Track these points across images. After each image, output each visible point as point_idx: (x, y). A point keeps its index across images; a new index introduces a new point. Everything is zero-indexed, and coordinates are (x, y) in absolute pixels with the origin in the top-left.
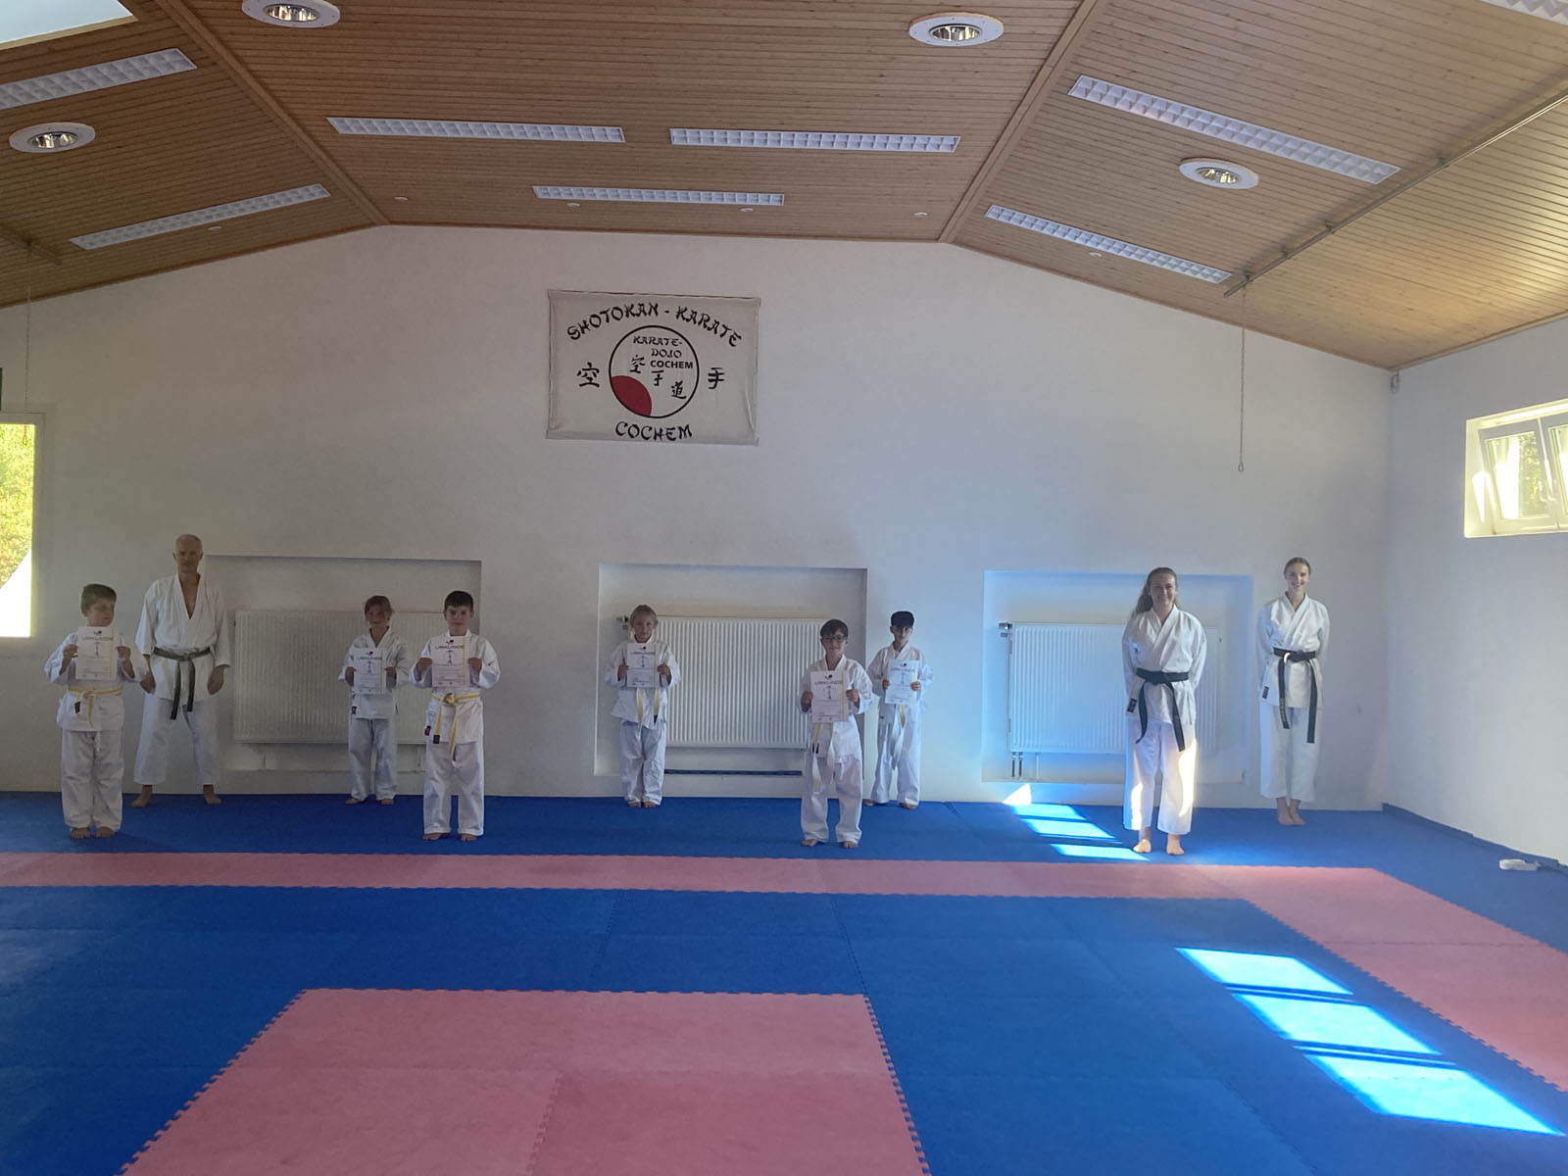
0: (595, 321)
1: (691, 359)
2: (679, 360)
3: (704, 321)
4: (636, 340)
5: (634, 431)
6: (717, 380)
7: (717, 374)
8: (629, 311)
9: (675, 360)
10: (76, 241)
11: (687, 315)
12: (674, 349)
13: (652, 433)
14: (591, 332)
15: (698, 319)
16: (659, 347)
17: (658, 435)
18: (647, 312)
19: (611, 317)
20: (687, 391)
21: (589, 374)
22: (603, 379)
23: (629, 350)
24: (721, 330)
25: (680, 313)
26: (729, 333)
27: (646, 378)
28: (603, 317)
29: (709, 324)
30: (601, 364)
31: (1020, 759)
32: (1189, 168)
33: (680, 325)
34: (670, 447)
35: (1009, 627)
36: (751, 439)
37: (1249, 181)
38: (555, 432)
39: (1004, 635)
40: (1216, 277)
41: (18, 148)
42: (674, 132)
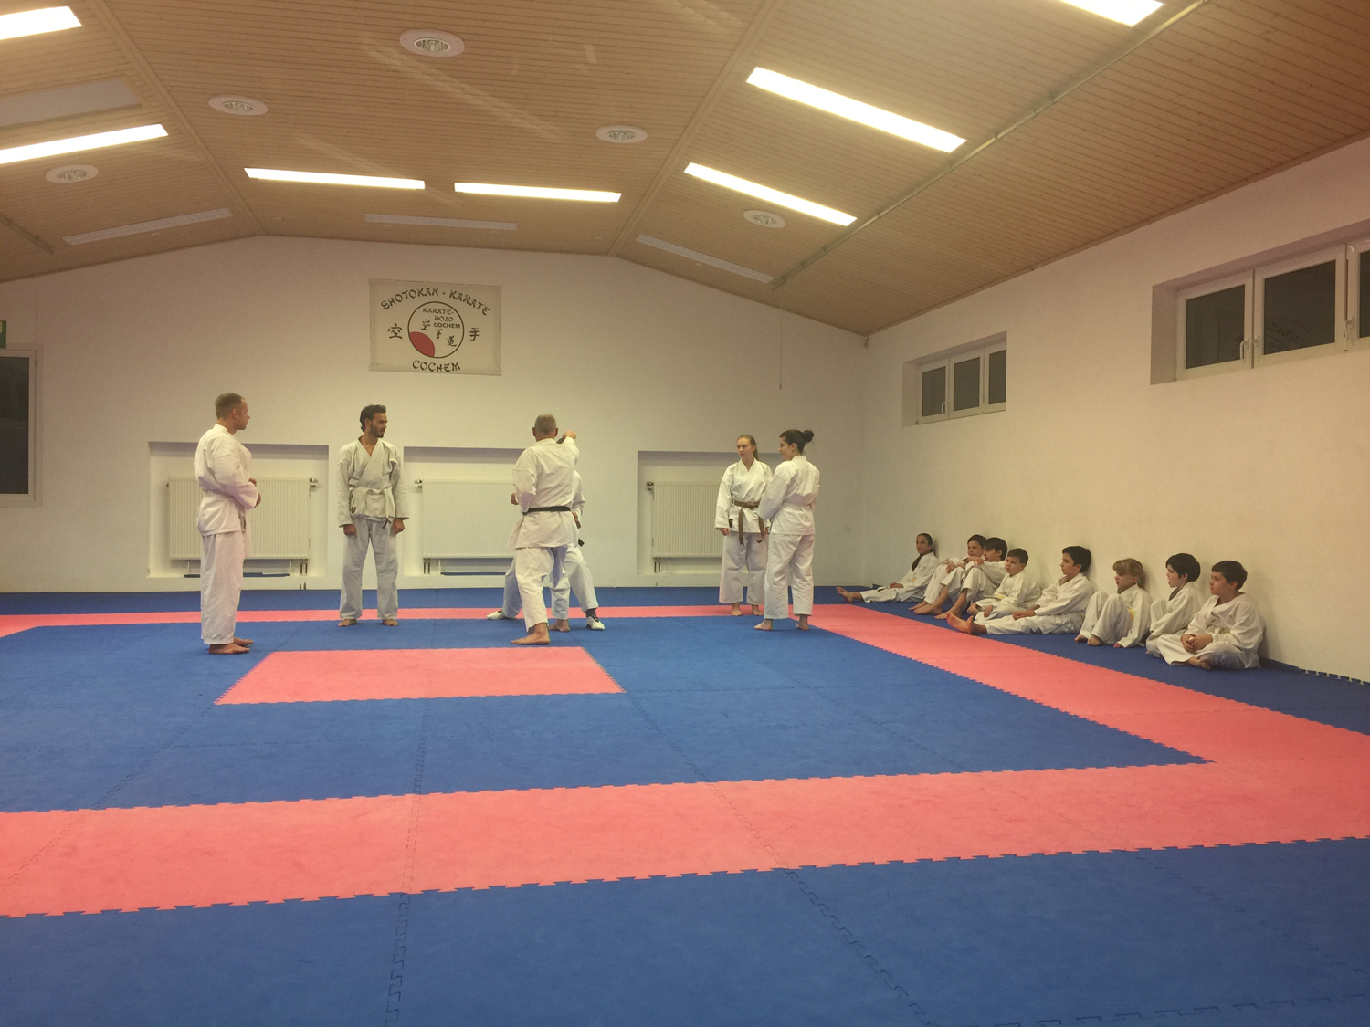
0: (399, 298)
1: (459, 322)
2: (451, 323)
3: (467, 300)
4: (424, 310)
5: (424, 366)
6: (475, 336)
7: (475, 332)
8: (420, 292)
9: (449, 323)
10: (66, 239)
11: (456, 296)
12: (449, 316)
13: (436, 367)
14: (396, 306)
15: (463, 298)
16: (439, 315)
17: (439, 368)
18: (431, 291)
19: (409, 296)
20: (457, 342)
21: (395, 332)
22: (404, 334)
23: (421, 317)
24: (477, 305)
25: (452, 295)
26: (483, 307)
27: (431, 333)
28: (404, 296)
29: (470, 302)
30: (403, 324)
31: (658, 562)
32: (749, 216)
33: (452, 302)
34: (448, 375)
35: (652, 484)
36: (497, 372)
37: (781, 224)
38: (375, 366)
39: (649, 490)
40: (767, 279)
41: (49, 180)
42: (456, 184)
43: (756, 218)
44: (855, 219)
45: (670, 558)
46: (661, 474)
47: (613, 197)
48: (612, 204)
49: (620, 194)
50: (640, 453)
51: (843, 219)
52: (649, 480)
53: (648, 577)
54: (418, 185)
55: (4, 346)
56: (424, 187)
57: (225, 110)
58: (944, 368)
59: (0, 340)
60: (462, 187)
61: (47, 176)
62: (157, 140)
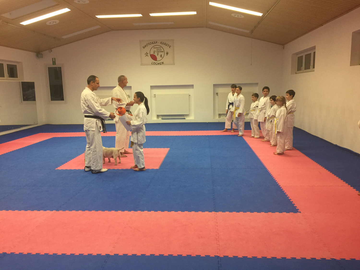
1: (163, 51)
2: (161, 51)
3: (165, 44)
4: (154, 48)
5: (154, 63)
6: (167, 54)
8: (152, 43)
9: (160, 51)
10: (63, 37)
11: (162, 43)
12: (160, 49)
14: (146, 47)
16: (158, 49)
17: (158, 64)
18: (155, 43)
19: (150, 44)
20: (163, 56)
21: (147, 54)
22: (149, 55)
23: (153, 50)
24: (168, 45)
27: (156, 54)
28: (148, 44)
29: (166, 44)
30: (148, 52)
31: (220, 115)
32: (233, 15)
33: (161, 45)
34: (160, 66)
35: (218, 93)
36: (174, 64)
37: (243, 17)
38: (142, 64)
39: (217, 95)
40: (248, 32)
41: (48, 24)
42: (150, 14)
43: (235, 15)
44: (262, 14)
45: (223, 114)
46: (220, 90)
47: (195, 13)
48: (195, 15)
50: (214, 85)
51: (260, 14)
53: (217, 119)
54: (140, 15)
55: (55, 64)
56: (142, 16)
57: (79, 3)
58: (303, 56)
59: (54, 63)
60: (152, 15)
61: (47, 24)
62: (69, 12)
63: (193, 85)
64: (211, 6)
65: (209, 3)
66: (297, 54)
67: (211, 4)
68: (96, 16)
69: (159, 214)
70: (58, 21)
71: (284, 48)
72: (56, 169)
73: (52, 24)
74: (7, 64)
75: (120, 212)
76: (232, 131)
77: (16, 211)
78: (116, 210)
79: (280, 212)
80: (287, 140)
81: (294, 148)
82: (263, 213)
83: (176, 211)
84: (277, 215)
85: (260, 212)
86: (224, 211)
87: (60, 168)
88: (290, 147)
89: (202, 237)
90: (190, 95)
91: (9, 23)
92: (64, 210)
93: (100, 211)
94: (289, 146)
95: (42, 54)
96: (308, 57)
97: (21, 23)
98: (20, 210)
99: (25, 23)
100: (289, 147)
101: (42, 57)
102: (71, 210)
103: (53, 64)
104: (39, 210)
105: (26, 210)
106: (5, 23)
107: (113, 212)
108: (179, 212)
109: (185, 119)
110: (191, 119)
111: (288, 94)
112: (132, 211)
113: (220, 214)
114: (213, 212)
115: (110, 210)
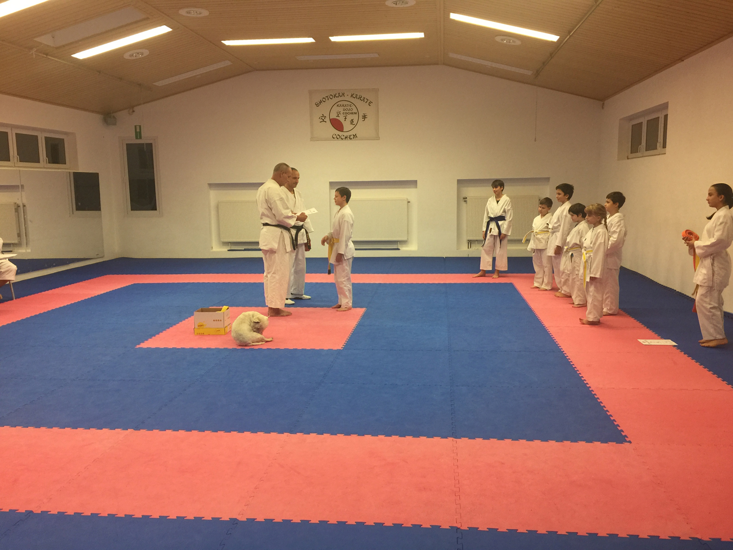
0: (324, 100)
1: (356, 111)
2: (352, 112)
3: (360, 98)
4: (338, 106)
5: (338, 137)
6: (365, 118)
7: (365, 116)
8: (335, 96)
9: (351, 112)
10: (154, 84)
11: (354, 96)
12: (350, 108)
13: (344, 137)
14: (323, 104)
15: (358, 97)
17: (346, 138)
18: (341, 95)
19: (329, 98)
20: (355, 122)
21: (323, 119)
22: (327, 120)
23: (336, 109)
24: (366, 100)
25: (352, 96)
26: (369, 101)
27: (341, 119)
28: (327, 98)
29: (362, 99)
30: (327, 115)
31: (470, 242)
32: (498, 39)
33: (352, 100)
34: (350, 142)
35: (466, 198)
36: (377, 138)
37: (518, 43)
38: (313, 139)
39: (465, 201)
40: (529, 73)
41: (126, 58)
42: (330, 38)
43: (502, 40)
44: (559, 37)
45: (477, 240)
46: (471, 192)
47: (420, 35)
48: (421, 39)
49: (423, 33)
50: (458, 180)
51: (554, 38)
52: (464, 196)
53: (464, 251)
54: (311, 40)
55: (141, 138)
56: (314, 41)
57: (189, 15)
58: (642, 122)
59: (138, 135)
60: (334, 39)
61: (124, 57)
62: (169, 33)
63: (417, 181)
64: (454, 21)
65: (449, 16)
66: (631, 118)
67: (454, 16)
68: (223, 42)
69: (340, 441)
70: (146, 52)
71: (603, 108)
72: (138, 346)
73: (134, 58)
74: (46, 138)
75: (261, 435)
76: (495, 276)
77: (55, 429)
78: (254, 430)
79: (589, 441)
80: (608, 295)
81: (621, 312)
82: (552, 443)
83: (375, 434)
84: (582, 446)
85: (547, 441)
86: (472, 437)
87: (144, 345)
88: (614, 308)
89: (425, 489)
90: (409, 202)
91: (50, 56)
92: (150, 428)
93: (222, 432)
94: (610, 307)
95: (114, 116)
96: (653, 124)
97: (72, 56)
98: (63, 427)
99: (82, 55)
100: (610, 309)
101: (115, 124)
102: (163, 428)
103: (137, 138)
104: (100, 428)
105: (75, 426)
106: (43, 55)
107: (247, 434)
108: (380, 436)
109: (399, 249)
110: (411, 250)
111: (609, 200)
112: (286, 434)
113: (464, 442)
114: (450, 439)
115: (241, 430)
